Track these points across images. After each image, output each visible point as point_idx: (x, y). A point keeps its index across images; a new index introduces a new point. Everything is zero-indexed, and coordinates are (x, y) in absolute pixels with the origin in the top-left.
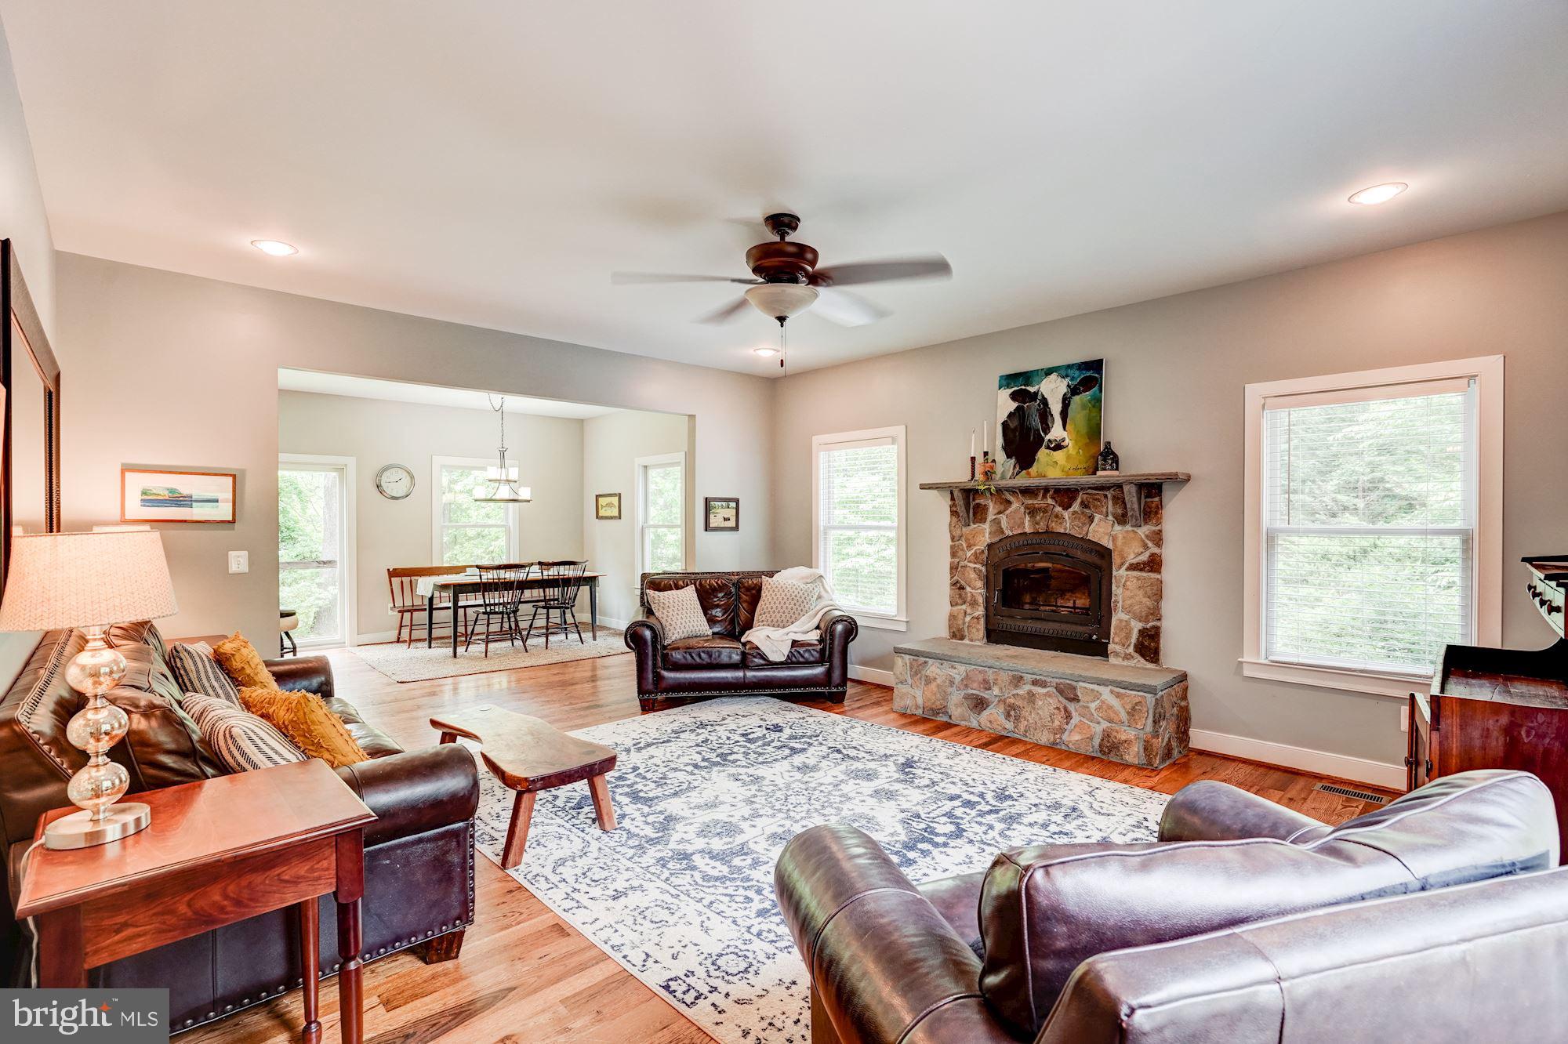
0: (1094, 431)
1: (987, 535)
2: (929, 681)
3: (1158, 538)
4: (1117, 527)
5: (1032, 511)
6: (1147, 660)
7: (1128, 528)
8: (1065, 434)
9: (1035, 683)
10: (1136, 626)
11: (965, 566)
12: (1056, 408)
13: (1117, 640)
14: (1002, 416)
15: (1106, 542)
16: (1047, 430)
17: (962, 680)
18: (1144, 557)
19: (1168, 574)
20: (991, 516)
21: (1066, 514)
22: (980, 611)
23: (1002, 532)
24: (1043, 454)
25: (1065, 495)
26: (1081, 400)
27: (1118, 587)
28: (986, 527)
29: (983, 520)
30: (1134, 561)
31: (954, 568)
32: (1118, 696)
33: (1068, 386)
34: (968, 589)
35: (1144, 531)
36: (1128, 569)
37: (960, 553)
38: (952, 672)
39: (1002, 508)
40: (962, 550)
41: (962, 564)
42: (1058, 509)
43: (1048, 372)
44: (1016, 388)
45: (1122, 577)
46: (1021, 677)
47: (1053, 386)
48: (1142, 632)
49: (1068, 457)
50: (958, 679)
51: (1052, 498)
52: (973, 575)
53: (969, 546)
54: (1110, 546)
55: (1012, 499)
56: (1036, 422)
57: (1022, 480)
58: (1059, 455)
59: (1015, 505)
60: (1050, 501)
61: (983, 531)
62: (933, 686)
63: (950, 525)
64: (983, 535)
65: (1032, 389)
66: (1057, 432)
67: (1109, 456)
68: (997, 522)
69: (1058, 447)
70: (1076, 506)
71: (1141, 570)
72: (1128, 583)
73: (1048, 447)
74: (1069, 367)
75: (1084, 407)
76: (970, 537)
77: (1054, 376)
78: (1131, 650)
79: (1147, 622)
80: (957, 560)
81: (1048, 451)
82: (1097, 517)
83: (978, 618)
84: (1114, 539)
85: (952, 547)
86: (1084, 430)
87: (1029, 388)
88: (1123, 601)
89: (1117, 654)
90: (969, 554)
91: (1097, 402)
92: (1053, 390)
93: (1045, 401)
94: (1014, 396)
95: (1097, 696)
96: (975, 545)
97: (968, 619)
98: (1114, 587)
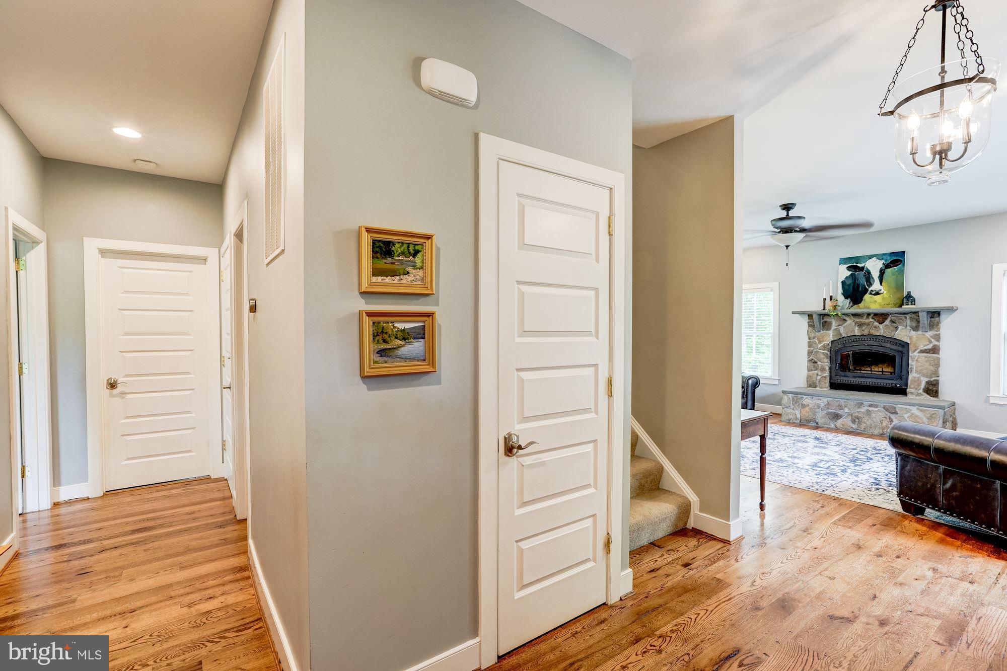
0: (900, 286)
1: (831, 336)
2: (804, 406)
3: (938, 338)
4: (913, 333)
5: (860, 325)
6: (931, 396)
7: (919, 332)
8: (881, 287)
9: (870, 406)
10: (924, 380)
11: (818, 352)
12: (875, 274)
13: (912, 386)
14: (842, 278)
15: (906, 339)
16: (870, 284)
17: (825, 405)
18: (930, 346)
19: (943, 354)
20: (834, 327)
21: (881, 326)
22: (827, 374)
23: (841, 334)
24: (867, 297)
25: (881, 317)
26: (892, 271)
27: (913, 361)
28: (831, 333)
29: (829, 329)
30: (923, 348)
31: (810, 353)
32: (921, 411)
33: (883, 264)
34: (819, 363)
35: (929, 334)
36: (919, 352)
37: (814, 345)
38: (819, 402)
39: (841, 323)
40: (816, 344)
41: (815, 350)
42: (876, 324)
43: (871, 257)
44: (850, 265)
45: (916, 356)
46: (862, 403)
47: (874, 264)
48: (927, 383)
49: (884, 298)
50: (822, 405)
51: (873, 318)
52: (822, 356)
53: (820, 342)
54: (908, 341)
55: (847, 319)
56: (863, 281)
57: (855, 309)
59: (849, 322)
60: (871, 320)
61: (829, 334)
62: (807, 409)
63: (808, 331)
64: (830, 336)
65: (860, 265)
66: (876, 286)
67: (909, 298)
68: (837, 330)
69: (877, 293)
70: (887, 322)
71: (927, 353)
72: (919, 359)
73: (871, 294)
74: (884, 254)
75: (893, 274)
76: (821, 337)
77: (874, 259)
78: (921, 391)
79: (931, 377)
80: (812, 349)
81: (870, 295)
82: (900, 328)
83: (825, 377)
84: (911, 338)
85: (808, 343)
86: (893, 286)
87: (858, 265)
88: (916, 368)
89: (912, 393)
90: (820, 346)
91: (902, 272)
92: (874, 267)
93: (869, 273)
94: (849, 268)
95: (908, 411)
96: (823, 341)
97: (819, 377)
98: (910, 362)
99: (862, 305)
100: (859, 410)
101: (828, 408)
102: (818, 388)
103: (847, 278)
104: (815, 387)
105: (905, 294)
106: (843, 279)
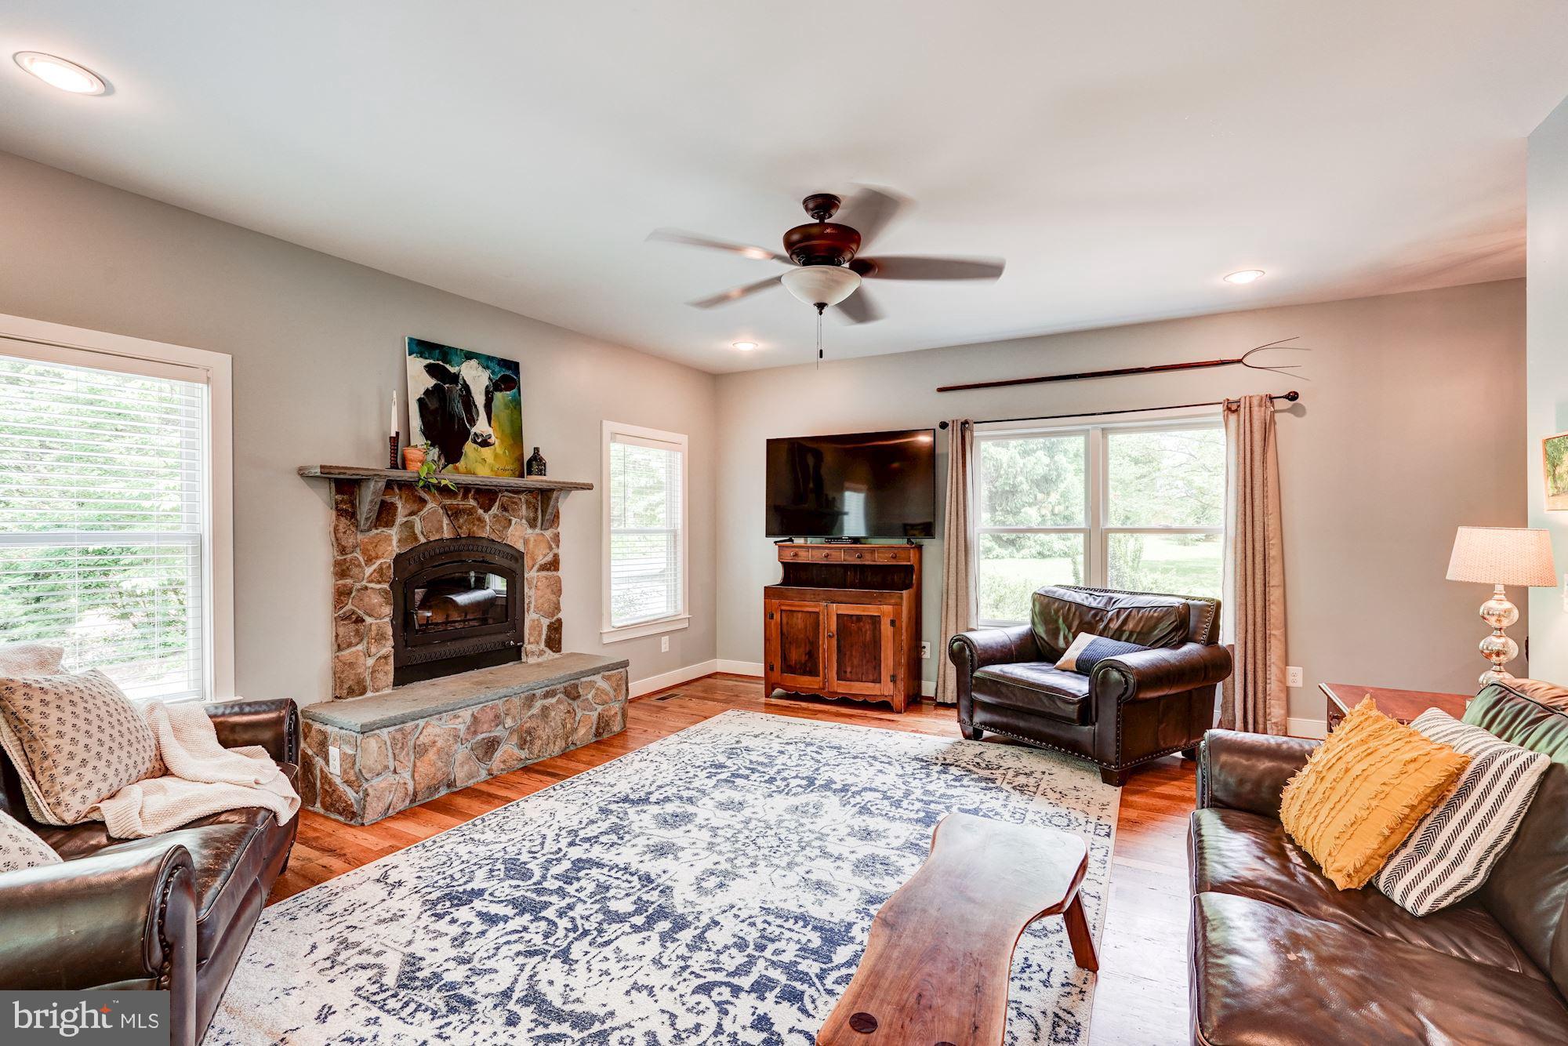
0: (516, 435)
1: (395, 543)
2: (420, 751)
3: (556, 538)
4: (529, 531)
5: (454, 514)
6: (554, 652)
7: (538, 531)
8: (490, 431)
9: (546, 695)
10: (545, 622)
11: (366, 588)
12: (480, 400)
13: (532, 640)
15: (520, 547)
16: (473, 422)
17: (468, 729)
18: (550, 558)
19: (562, 573)
20: (400, 519)
21: (487, 517)
22: (388, 648)
23: (416, 539)
24: (469, 447)
25: (487, 495)
26: (503, 397)
27: (530, 588)
28: (394, 533)
29: (389, 524)
30: (543, 562)
31: (342, 595)
32: (607, 678)
33: (490, 379)
34: (369, 620)
35: (548, 534)
36: (538, 570)
37: (355, 571)
39: (415, 507)
40: (359, 566)
41: (358, 586)
42: (480, 511)
43: (469, 356)
44: (432, 361)
45: (533, 578)
46: (534, 695)
47: (474, 373)
48: (549, 627)
49: (496, 456)
50: (463, 728)
51: (475, 499)
52: (376, 600)
53: (369, 561)
54: (522, 550)
55: (427, 497)
56: (459, 408)
57: (449, 477)
58: (486, 452)
59: (431, 505)
60: (472, 502)
61: (388, 538)
62: (431, 755)
63: (336, 530)
64: (391, 543)
65: (453, 370)
66: (481, 426)
67: (536, 463)
68: (408, 526)
69: (485, 443)
70: (494, 510)
71: (549, 570)
72: (539, 583)
73: (475, 442)
74: (490, 358)
75: (506, 406)
76: (370, 547)
77: (474, 362)
78: (542, 646)
79: (553, 617)
80: (349, 581)
81: (475, 446)
82: (514, 520)
83: (386, 657)
84: (526, 542)
85: (337, 563)
86: (508, 430)
87: (446, 367)
88: (536, 601)
89: (533, 653)
90: (368, 571)
91: (516, 405)
92: (476, 378)
93: (466, 387)
94: (431, 370)
95: (592, 684)
96: (377, 558)
97: (370, 662)
98: (526, 590)
99: (461, 464)
100: (530, 713)
101: (475, 733)
102: (369, 694)
103: (427, 392)
104: (363, 692)
105: (528, 454)
106: (420, 393)
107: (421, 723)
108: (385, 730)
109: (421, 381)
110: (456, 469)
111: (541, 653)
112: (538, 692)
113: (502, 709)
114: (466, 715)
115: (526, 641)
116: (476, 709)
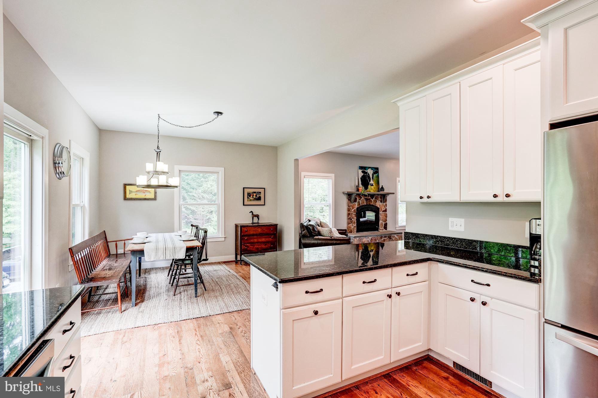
0: (378, 183)
1: (357, 205)
3: (386, 205)
4: (381, 203)
5: (367, 200)
6: (385, 230)
7: (382, 203)
8: (373, 183)
9: (385, 237)
10: (384, 223)
12: (371, 176)
15: (379, 207)
16: (370, 181)
18: (385, 209)
19: (388, 212)
20: (358, 201)
21: (372, 200)
22: (355, 225)
23: (360, 205)
24: (369, 186)
25: (372, 196)
28: (356, 203)
30: (383, 210)
31: (349, 214)
33: (373, 172)
34: (353, 219)
35: (384, 204)
36: (382, 212)
37: (351, 210)
38: (368, 239)
39: (360, 198)
40: (351, 209)
41: (351, 213)
44: (363, 170)
47: (370, 171)
49: (374, 188)
52: (354, 216)
53: (353, 208)
55: (362, 197)
56: (368, 179)
58: (372, 187)
59: (363, 198)
60: (370, 197)
63: (348, 203)
64: (356, 205)
65: (366, 171)
66: (372, 182)
67: (382, 189)
69: (372, 185)
71: (385, 212)
72: (382, 214)
73: (370, 185)
74: (373, 168)
75: (376, 177)
76: (353, 206)
77: (370, 169)
78: (383, 228)
80: (350, 212)
82: (378, 201)
83: (355, 227)
84: (380, 205)
85: (348, 209)
86: (377, 182)
87: (365, 171)
88: (382, 218)
89: (381, 229)
90: (353, 210)
91: (378, 177)
92: (370, 172)
93: (369, 174)
94: (363, 172)
95: (394, 236)
96: (354, 208)
97: (353, 227)
98: (380, 216)
99: (368, 190)
100: (381, 240)
102: (353, 233)
105: (380, 187)
106: (361, 177)
107: (363, 238)
108: (358, 238)
109: (361, 174)
110: (367, 191)
111: (383, 230)
112: (383, 236)
113: (376, 238)
114: (370, 238)
115: (380, 227)
116: (372, 237)
